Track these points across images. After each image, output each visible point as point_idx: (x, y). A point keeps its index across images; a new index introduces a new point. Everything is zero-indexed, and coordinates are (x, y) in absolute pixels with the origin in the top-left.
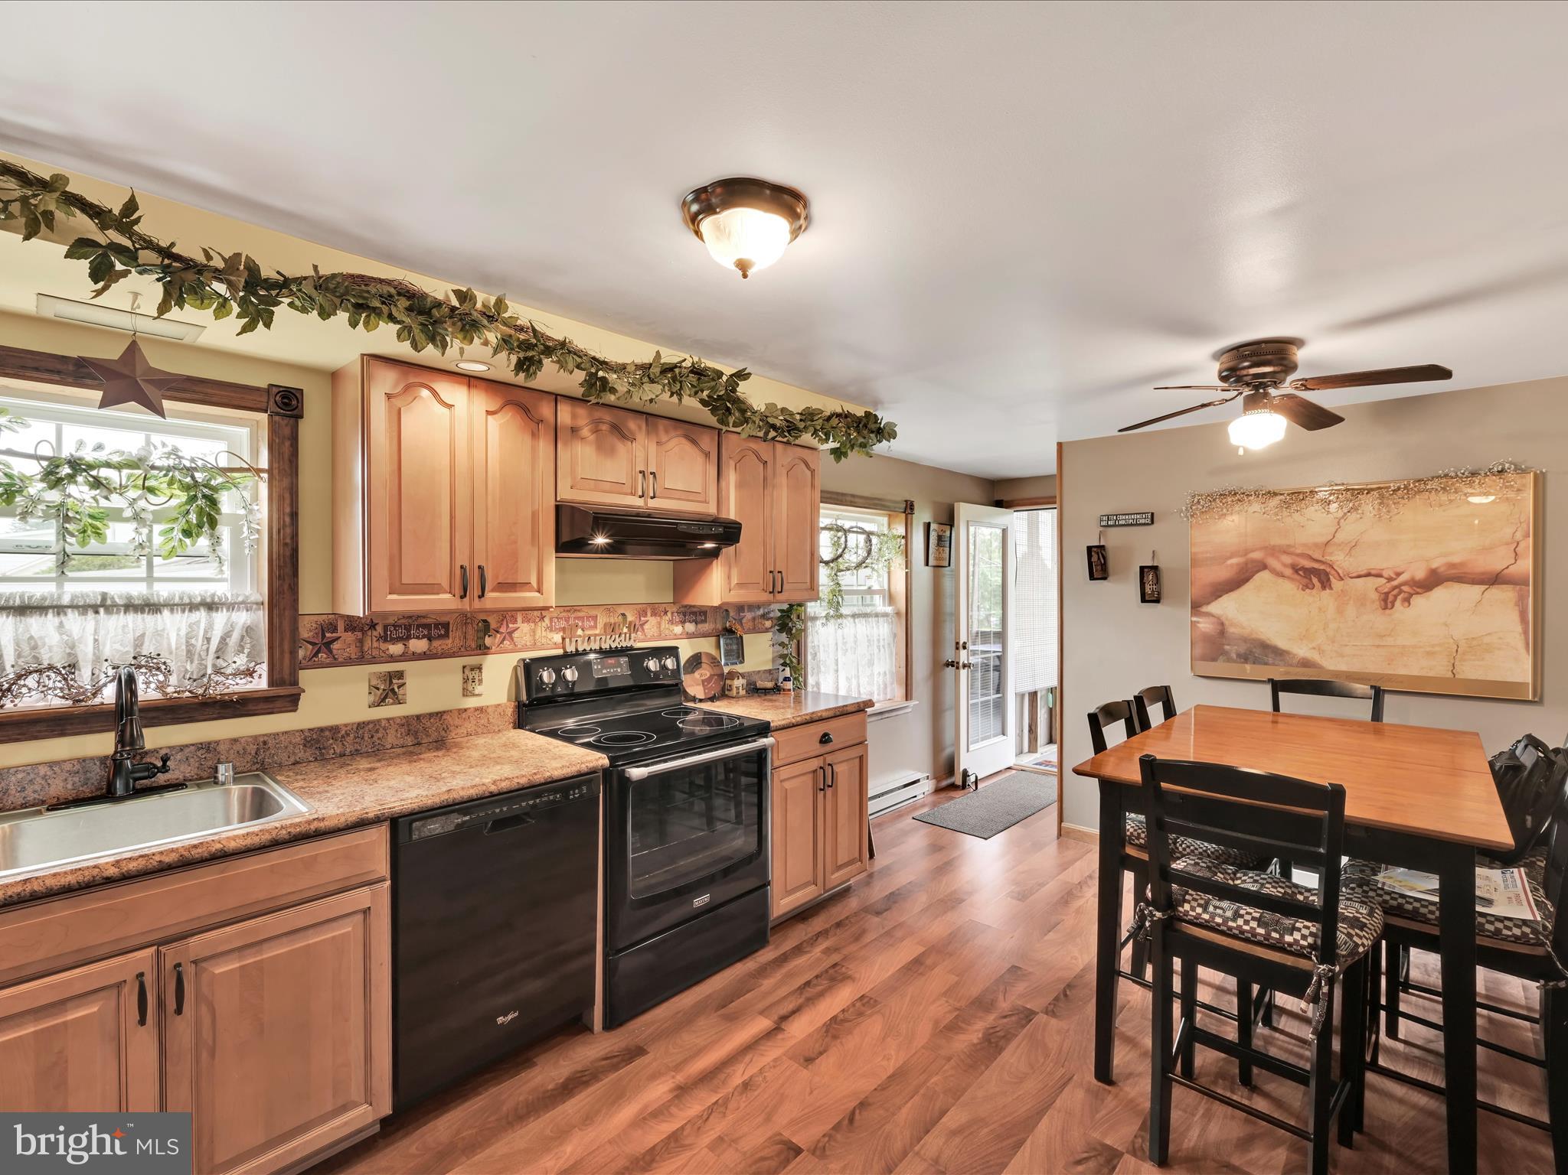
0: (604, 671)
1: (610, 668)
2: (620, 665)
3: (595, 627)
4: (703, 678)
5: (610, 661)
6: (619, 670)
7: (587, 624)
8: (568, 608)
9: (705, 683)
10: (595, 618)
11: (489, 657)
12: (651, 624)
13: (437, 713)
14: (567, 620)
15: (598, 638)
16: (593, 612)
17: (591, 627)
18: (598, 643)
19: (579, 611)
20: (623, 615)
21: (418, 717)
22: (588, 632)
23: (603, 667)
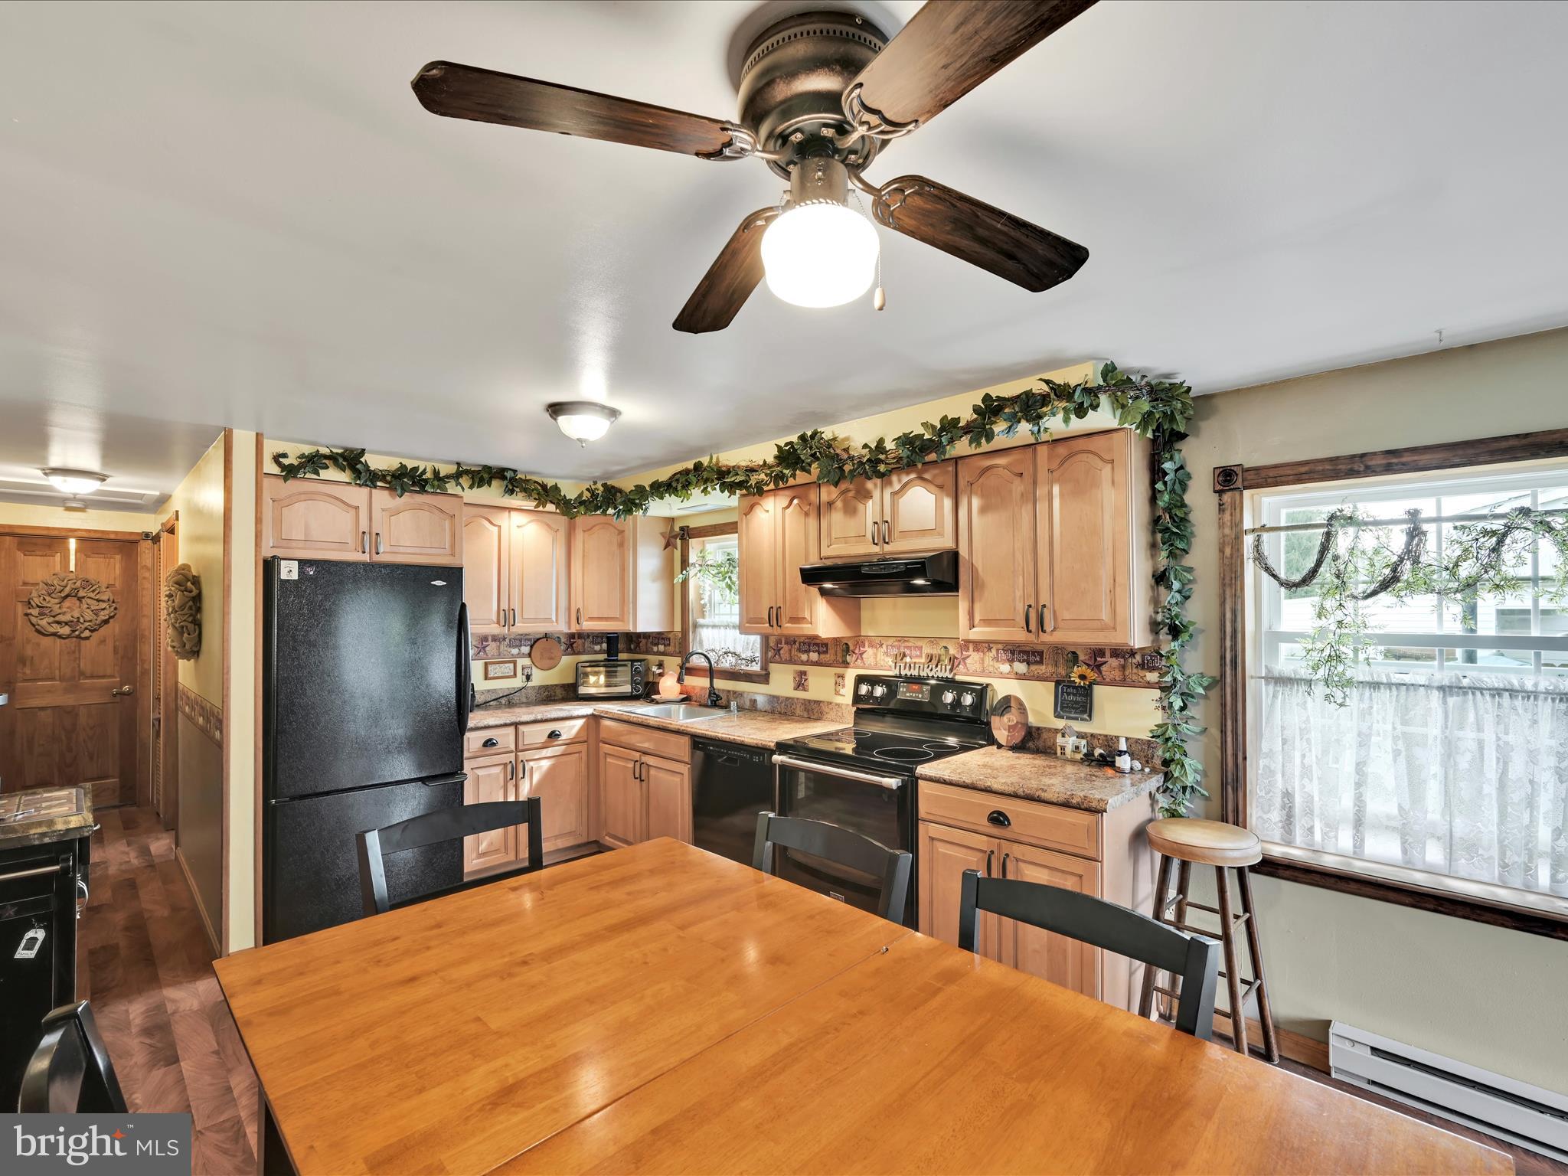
0: (908, 694)
1: (913, 692)
2: (922, 692)
3: (921, 656)
4: (1010, 724)
5: (914, 687)
6: (920, 696)
7: (914, 653)
8: (899, 639)
9: (1011, 728)
10: (920, 648)
11: (849, 670)
12: (974, 659)
13: (818, 701)
14: (899, 648)
15: (917, 666)
16: (919, 643)
17: (917, 656)
18: (917, 670)
19: (907, 641)
20: (946, 648)
21: (809, 701)
22: (914, 660)
23: (907, 691)
